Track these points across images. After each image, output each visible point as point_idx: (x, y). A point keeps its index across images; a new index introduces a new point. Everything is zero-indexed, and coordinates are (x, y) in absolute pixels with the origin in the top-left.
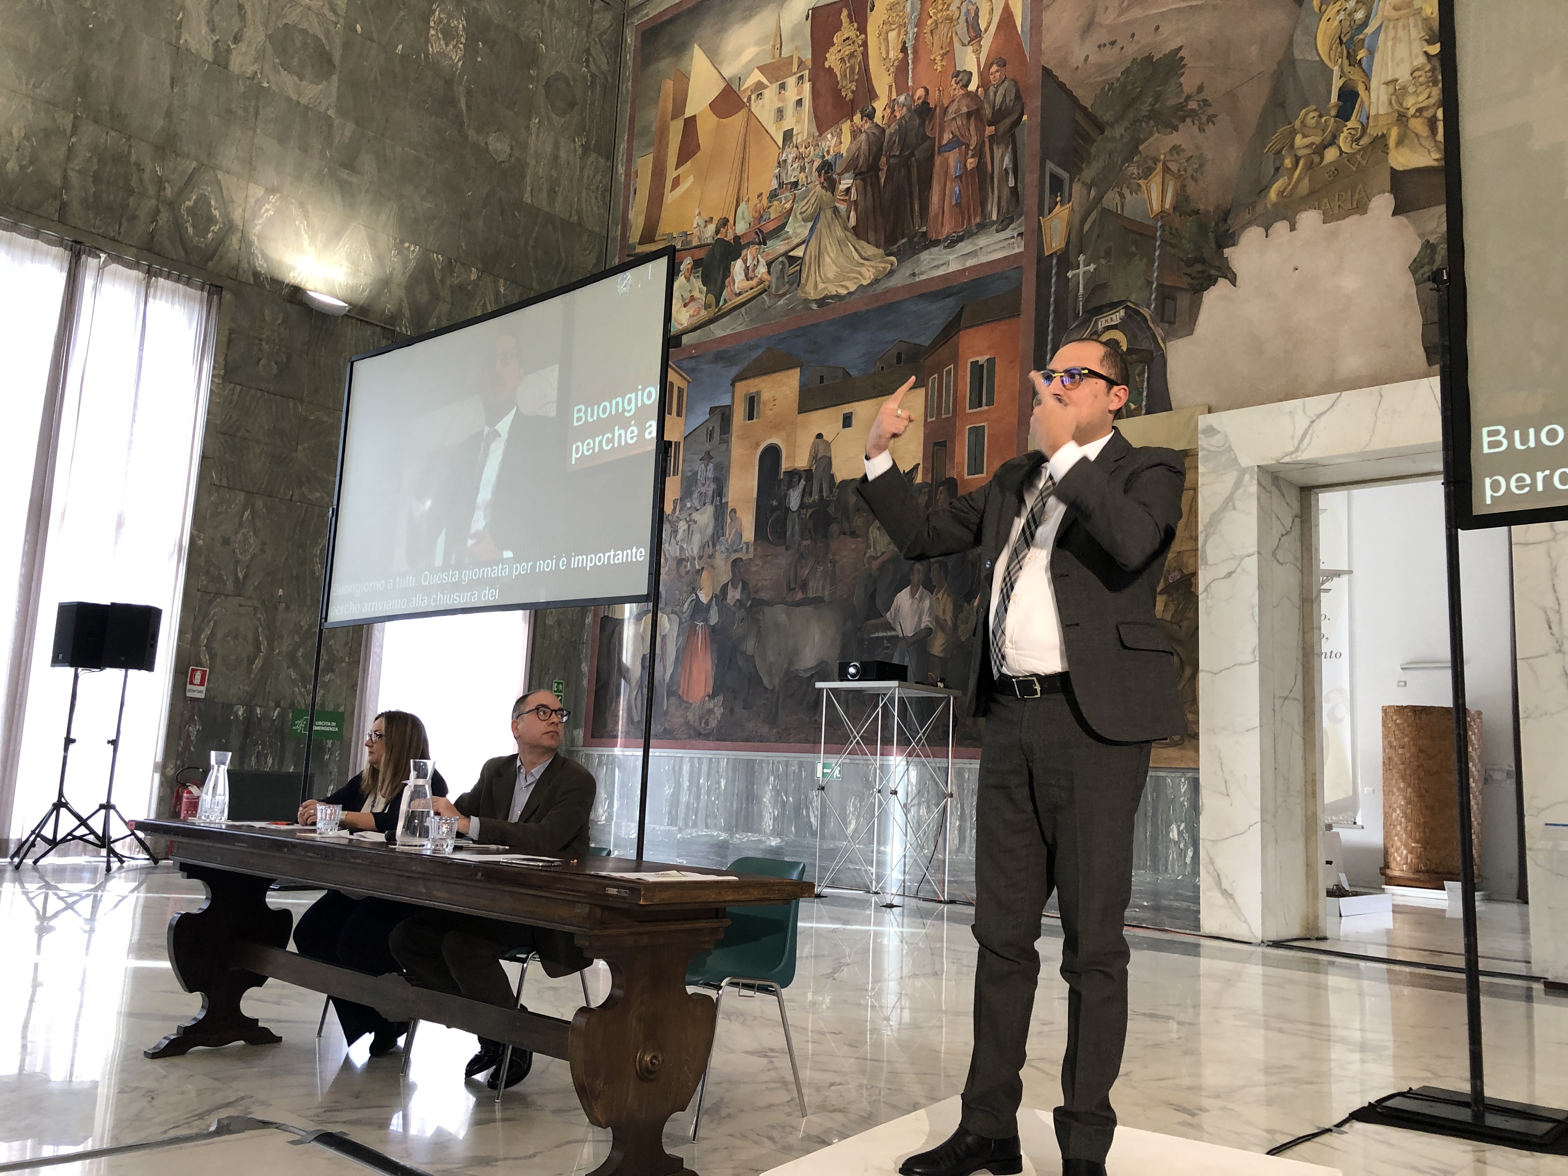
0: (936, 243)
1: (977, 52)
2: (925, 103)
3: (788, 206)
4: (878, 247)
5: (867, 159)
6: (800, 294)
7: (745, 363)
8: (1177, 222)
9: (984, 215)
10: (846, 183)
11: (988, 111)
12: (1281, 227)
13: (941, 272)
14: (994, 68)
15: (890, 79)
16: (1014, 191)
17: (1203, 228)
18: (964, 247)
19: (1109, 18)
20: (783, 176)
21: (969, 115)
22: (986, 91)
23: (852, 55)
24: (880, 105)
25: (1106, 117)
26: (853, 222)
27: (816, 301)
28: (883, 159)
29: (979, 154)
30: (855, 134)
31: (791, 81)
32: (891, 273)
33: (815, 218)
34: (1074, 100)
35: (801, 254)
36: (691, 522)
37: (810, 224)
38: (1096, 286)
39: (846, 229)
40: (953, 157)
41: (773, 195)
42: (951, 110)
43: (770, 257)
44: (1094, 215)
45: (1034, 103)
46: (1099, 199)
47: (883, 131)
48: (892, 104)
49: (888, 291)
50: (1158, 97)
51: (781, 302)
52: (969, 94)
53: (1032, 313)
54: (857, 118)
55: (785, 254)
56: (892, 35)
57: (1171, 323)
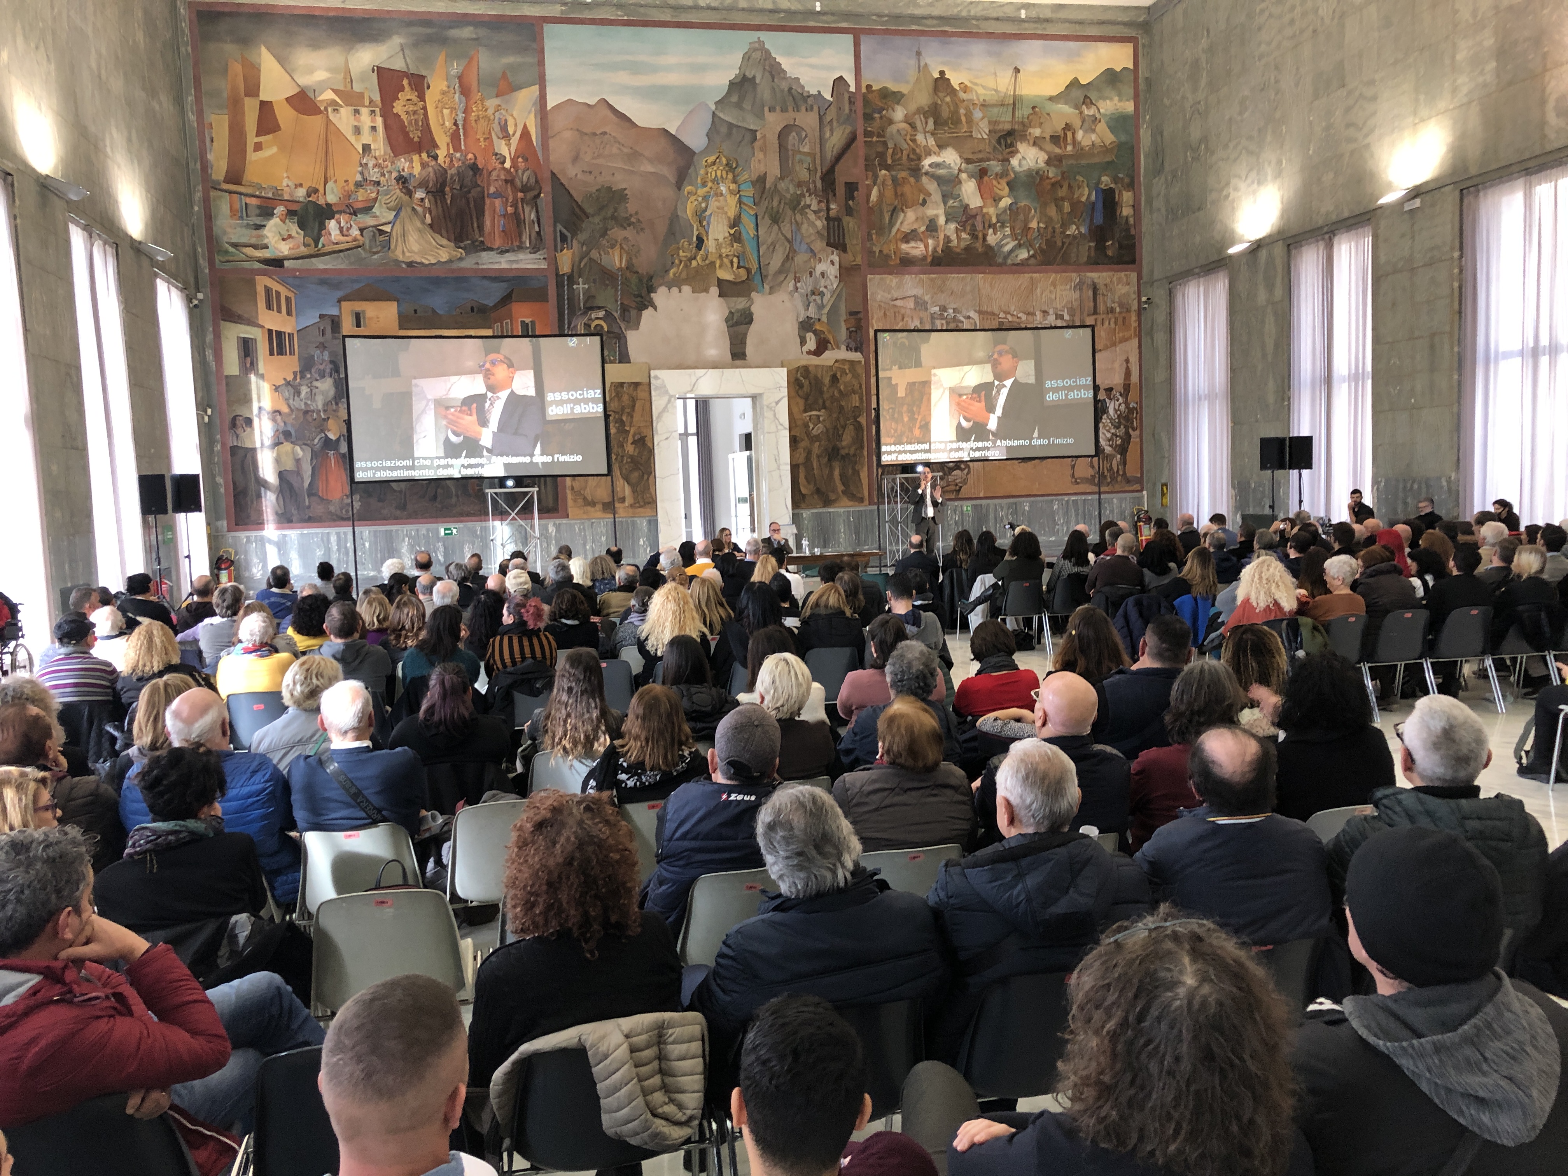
0: (491, 249)
1: (509, 145)
2: (475, 164)
3: (374, 195)
4: (449, 240)
5: (435, 185)
6: (390, 254)
7: (348, 291)
8: (628, 274)
9: (521, 242)
10: (420, 194)
11: (518, 183)
12: (675, 290)
13: (496, 266)
14: (520, 160)
15: (448, 140)
16: (539, 233)
17: (640, 280)
18: (510, 256)
19: (588, 158)
20: (366, 173)
21: (506, 181)
22: (517, 171)
23: (415, 112)
24: (442, 153)
25: (589, 211)
26: (428, 220)
27: (405, 263)
28: (447, 189)
29: (515, 205)
30: (424, 165)
31: (365, 111)
32: (461, 259)
33: (398, 210)
34: (571, 196)
35: (389, 230)
36: (311, 387)
37: (394, 213)
38: (589, 297)
39: (423, 222)
40: (498, 202)
41: (358, 185)
42: (494, 174)
43: (361, 226)
44: (586, 260)
45: (547, 188)
46: (587, 253)
47: (446, 171)
48: (450, 156)
49: (460, 269)
50: (616, 210)
51: (376, 257)
52: (505, 169)
53: (555, 302)
54: (424, 155)
55: (375, 226)
56: (446, 112)
57: (628, 322)
